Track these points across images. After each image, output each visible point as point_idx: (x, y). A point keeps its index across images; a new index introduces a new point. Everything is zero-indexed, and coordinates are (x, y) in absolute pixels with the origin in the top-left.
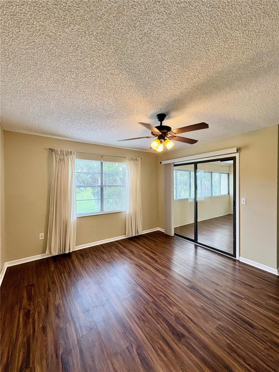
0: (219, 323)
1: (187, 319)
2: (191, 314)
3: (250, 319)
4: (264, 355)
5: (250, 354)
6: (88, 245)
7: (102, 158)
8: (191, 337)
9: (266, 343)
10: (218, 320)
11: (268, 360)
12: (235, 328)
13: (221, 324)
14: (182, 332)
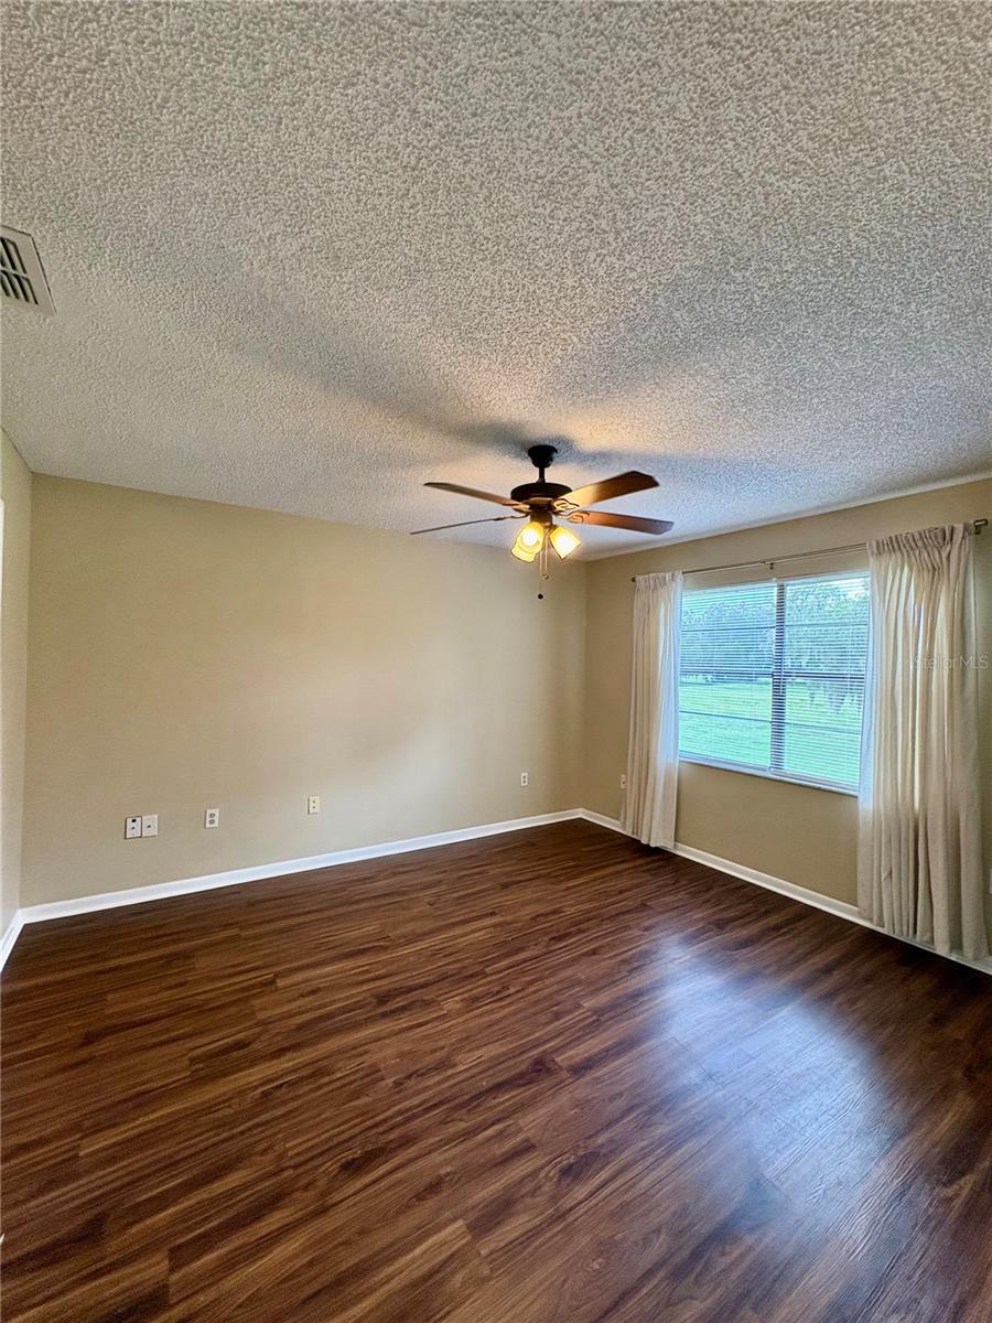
0: (389, 1081)
1: (421, 1021)
2: (432, 1031)
3: (374, 1182)
4: (276, 1134)
5: (295, 1104)
6: (725, 866)
7: (772, 569)
8: (373, 1013)
9: (295, 1167)
10: (397, 1084)
11: (263, 1135)
12: (364, 1113)
13: (383, 1083)
14: (389, 1004)
